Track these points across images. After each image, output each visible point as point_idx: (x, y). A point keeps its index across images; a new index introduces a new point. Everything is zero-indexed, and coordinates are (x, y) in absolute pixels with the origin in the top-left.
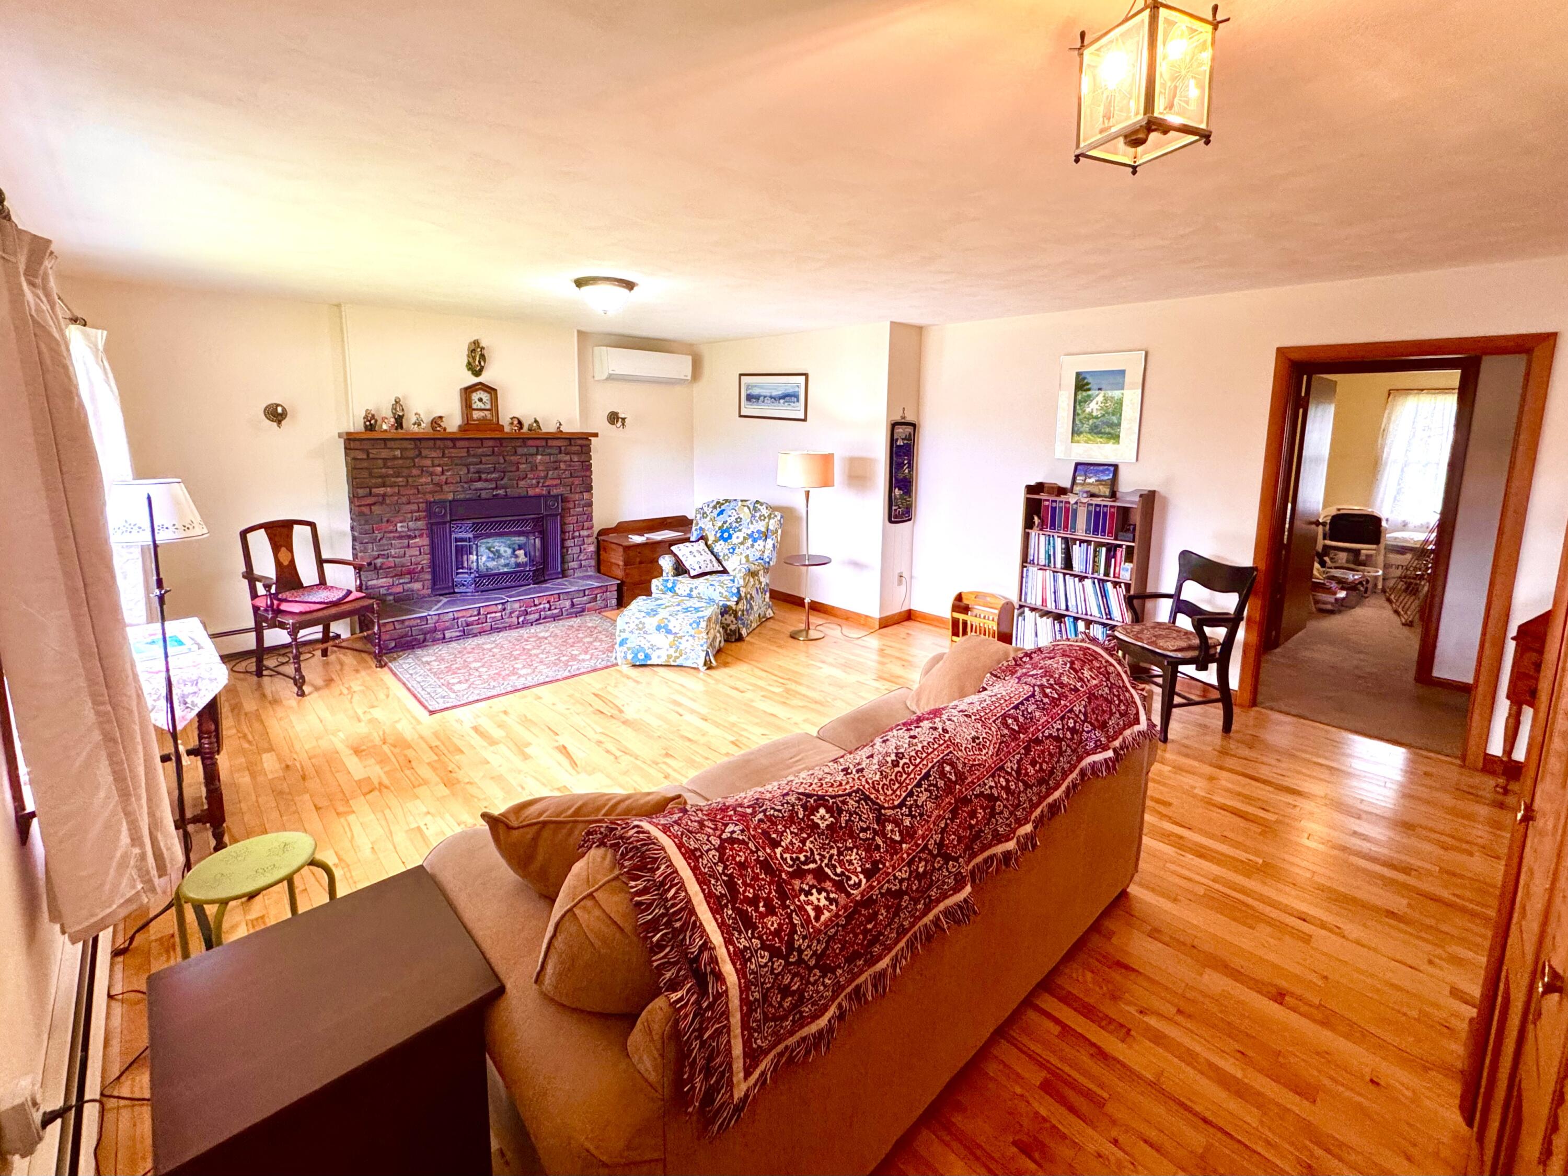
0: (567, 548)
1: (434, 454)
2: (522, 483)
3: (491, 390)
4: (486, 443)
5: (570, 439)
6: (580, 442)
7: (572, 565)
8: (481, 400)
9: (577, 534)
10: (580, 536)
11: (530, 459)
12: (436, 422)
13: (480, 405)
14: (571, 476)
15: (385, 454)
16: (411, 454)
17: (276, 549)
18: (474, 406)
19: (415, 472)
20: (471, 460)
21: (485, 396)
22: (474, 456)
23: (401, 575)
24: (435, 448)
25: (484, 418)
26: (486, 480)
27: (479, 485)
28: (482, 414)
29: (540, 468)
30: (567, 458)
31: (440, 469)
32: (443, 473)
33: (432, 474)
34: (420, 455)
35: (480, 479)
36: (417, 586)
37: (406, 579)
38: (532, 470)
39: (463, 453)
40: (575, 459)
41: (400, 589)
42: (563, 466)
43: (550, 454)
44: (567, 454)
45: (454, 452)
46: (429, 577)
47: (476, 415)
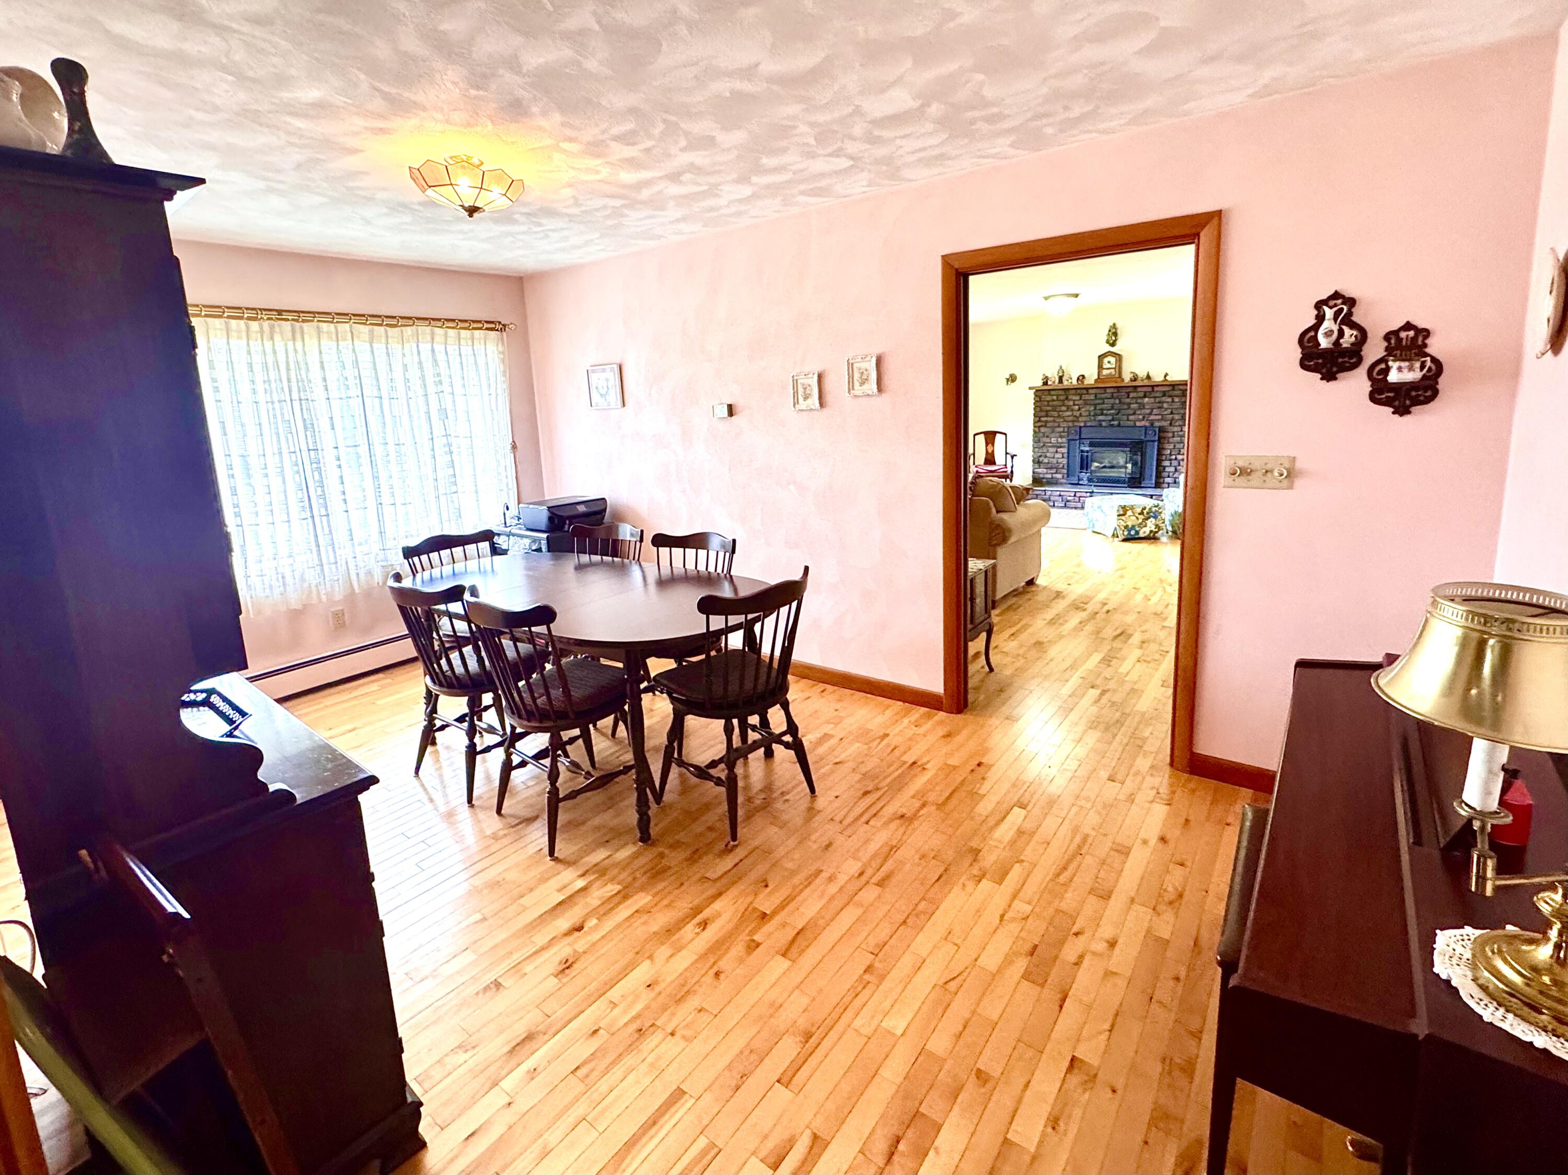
0: (1164, 467)
1: (1074, 398)
2: (1131, 417)
3: (1118, 357)
4: (1108, 391)
5: (1173, 385)
6: (1181, 387)
7: (1168, 480)
8: (1109, 362)
9: (1174, 457)
10: (1176, 459)
11: (1139, 401)
12: (1082, 378)
13: (1109, 366)
14: (1172, 413)
15: (1049, 398)
16: (1062, 398)
17: (987, 444)
18: (1105, 367)
19: (1064, 408)
20: (1098, 401)
21: (1113, 360)
22: (1100, 399)
23: (1051, 468)
24: (1076, 395)
25: (1110, 374)
26: (1106, 415)
27: (1101, 418)
28: (1108, 372)
29: (1147, 407)
30: (1170, 400)
31: (1077, 407)
32: (1079, 409)
33: (1072, 410)
34: (1067, 398)
35: (1102, 414)
36: (1059, 476)
37: (1054, 471)
38: (1140, 409)
39: (1092, 397)
40: (1176, 400)
41: (1049, 476)
42: (1165, 405)
43: (1155, 397)
44: (1170, 396)
45: (1087, 397)
46: (1065, 471)
47: (1105, 372)
